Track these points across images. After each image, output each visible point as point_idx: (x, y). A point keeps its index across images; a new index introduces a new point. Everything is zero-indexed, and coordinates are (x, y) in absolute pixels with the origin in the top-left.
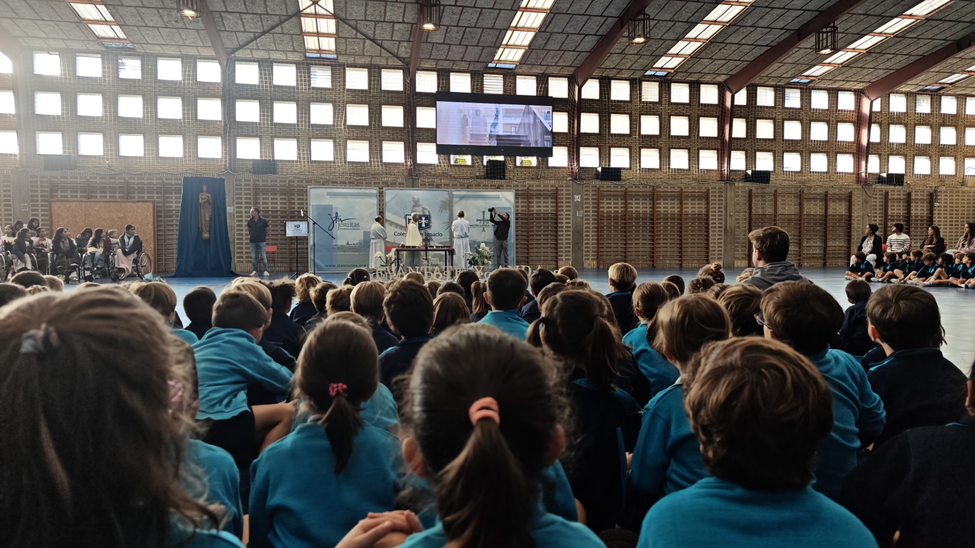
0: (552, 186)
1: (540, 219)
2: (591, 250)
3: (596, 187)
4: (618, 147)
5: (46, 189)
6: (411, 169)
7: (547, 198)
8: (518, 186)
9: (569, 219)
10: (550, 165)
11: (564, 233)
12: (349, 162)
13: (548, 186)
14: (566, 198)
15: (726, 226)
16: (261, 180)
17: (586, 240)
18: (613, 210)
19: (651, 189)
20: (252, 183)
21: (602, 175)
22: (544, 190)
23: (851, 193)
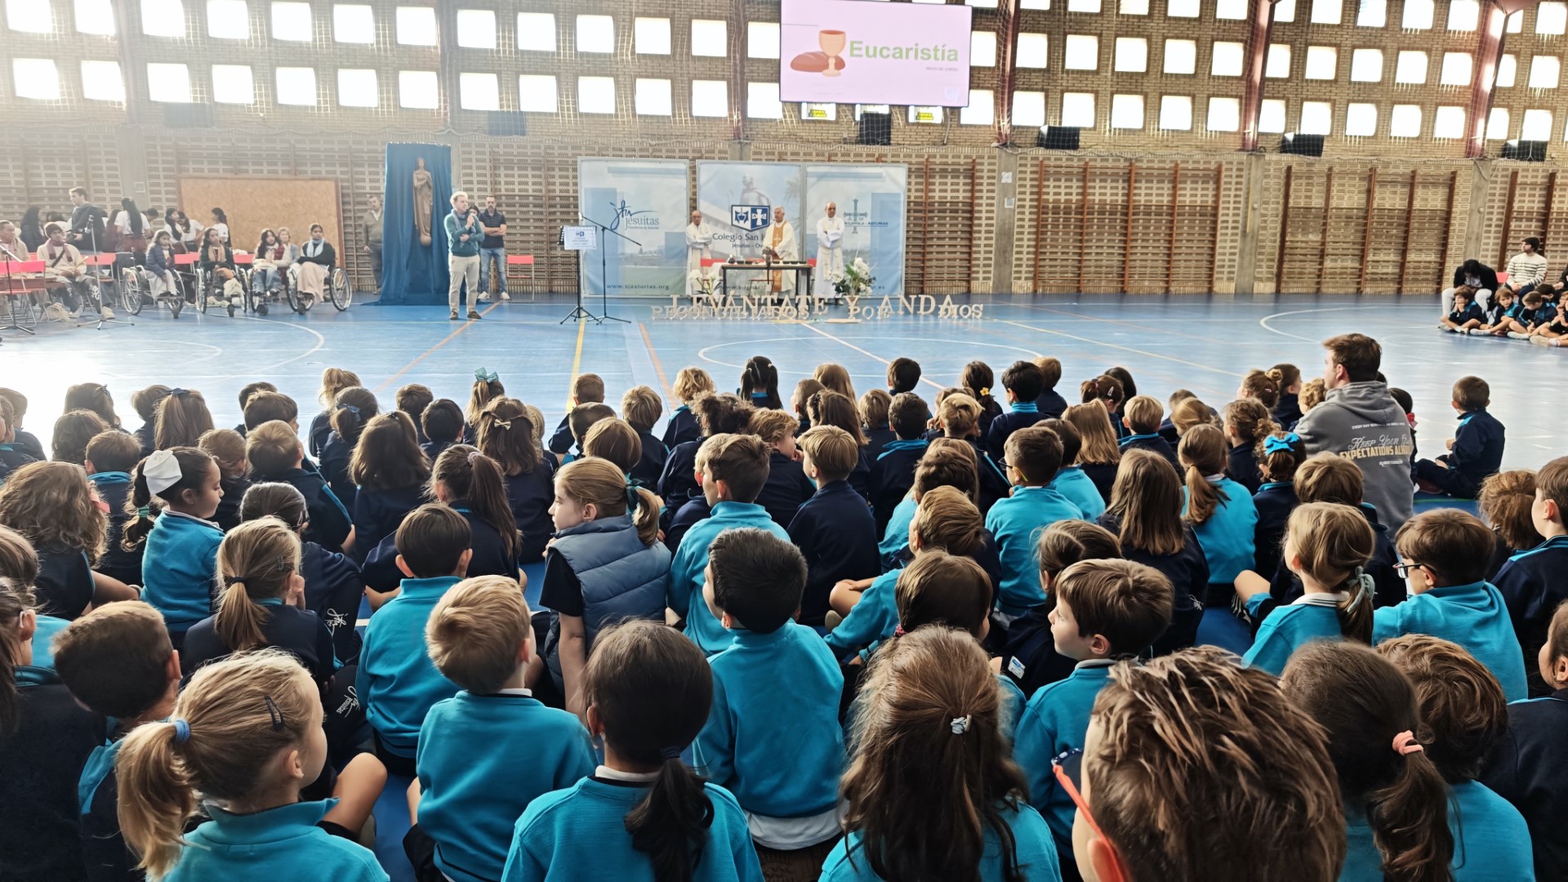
0: (966, 157)
1: (944, 211)
2: (1024, 262)
3: (1037, 159)
4: (1077, 91)
5: (170, 158)
6: (738, 128)
7: (958, 177)
8: (910, 156)
9: (992, 212)
10: (963, 121)
11: (983, 235)
12: (640, 116)
13: (959, 157)
14: (989, 178)
15: (1245, 227)
16: (501, 146)
17: (1018, 246)
18: (1063, 198)
19: (1127, 164)
20: (487, 150)
21: (1048, 140)
22: (953, 164)
23: (1454, 174)
